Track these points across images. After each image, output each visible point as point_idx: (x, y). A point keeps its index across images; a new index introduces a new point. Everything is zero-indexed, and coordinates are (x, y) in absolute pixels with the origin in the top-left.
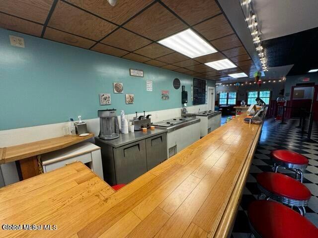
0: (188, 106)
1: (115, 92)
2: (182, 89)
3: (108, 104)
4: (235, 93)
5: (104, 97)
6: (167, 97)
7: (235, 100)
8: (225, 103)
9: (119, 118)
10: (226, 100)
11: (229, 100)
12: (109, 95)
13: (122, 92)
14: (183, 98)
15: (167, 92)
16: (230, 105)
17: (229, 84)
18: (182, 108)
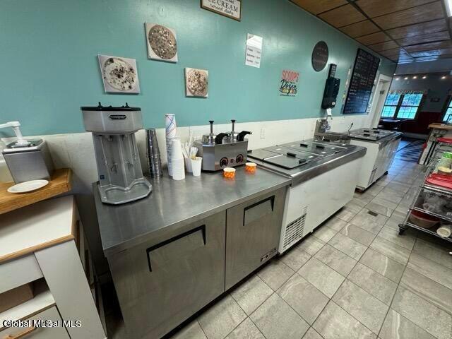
0: (334, 114)
1: (153, 55)
2: (330, 73)
3: (127, 90)
4: (421, 96)
5: (112, 66)
6: (293, 88)
7: (415, 110)
8: (392, 115)
9: (161, 133)
10: (394, 109)
11: (401, 110)
12: (133, 63)
13: (175, 59)
14: (325, 96)
15: (296, 75)
16: (401, 119)
17: (411, 76)
18: (319, 119)
